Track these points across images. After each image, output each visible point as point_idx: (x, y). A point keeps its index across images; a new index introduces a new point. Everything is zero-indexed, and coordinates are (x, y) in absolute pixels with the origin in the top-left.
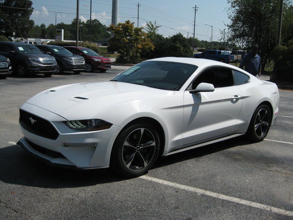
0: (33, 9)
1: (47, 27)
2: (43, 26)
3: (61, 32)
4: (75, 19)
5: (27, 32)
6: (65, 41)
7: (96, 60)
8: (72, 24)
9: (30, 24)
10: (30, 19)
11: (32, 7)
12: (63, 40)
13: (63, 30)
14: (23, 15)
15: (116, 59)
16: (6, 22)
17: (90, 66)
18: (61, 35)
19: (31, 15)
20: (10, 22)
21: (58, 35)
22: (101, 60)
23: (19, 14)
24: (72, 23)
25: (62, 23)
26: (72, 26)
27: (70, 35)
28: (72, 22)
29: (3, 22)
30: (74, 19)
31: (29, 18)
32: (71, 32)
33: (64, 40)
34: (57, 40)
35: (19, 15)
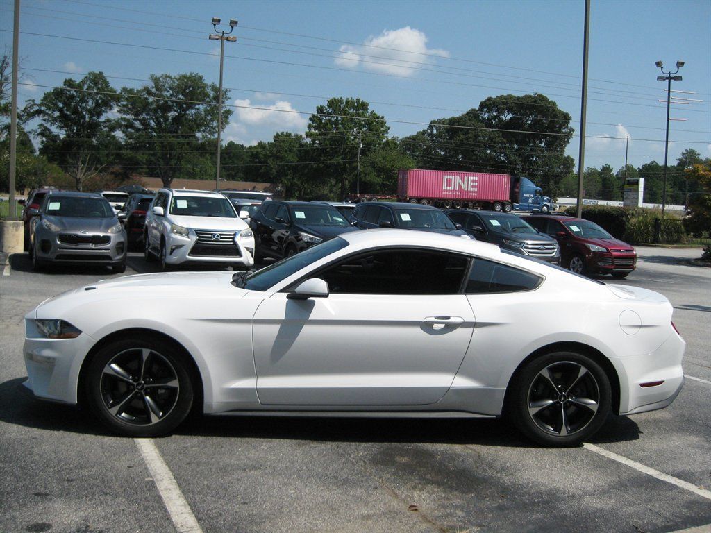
0: (573, 130)
1: (615, 172)
2: (606, 169)
3: (637, 183)
4: (685, 152)
5: (557, 183)
6: (650, 206)
7: (595, 248)
8: (679, 164)
9: (564, 165)
10: (566, 154)
11: (569, 125)
12: (641, 204)
13: (642, 180)
14: (549, 145)
15: (704, 250)
16: (511, 162)
17: (581, 262)
18: (637, 191)
19: (568, 146)
20: (519, 161)
21: (630, 190)
22: (607, 249)
23: (541, 143)
24: (679, 162)
25: (652, 162)
26: (677, 170)
27: (671, 192)
28: (680, 160)
29: (504, 161)
30: (683, 154)
31: (562, 152)
32: (675, 184)
33: (645, 201)
34: (628, 202)
35: (543, 145)
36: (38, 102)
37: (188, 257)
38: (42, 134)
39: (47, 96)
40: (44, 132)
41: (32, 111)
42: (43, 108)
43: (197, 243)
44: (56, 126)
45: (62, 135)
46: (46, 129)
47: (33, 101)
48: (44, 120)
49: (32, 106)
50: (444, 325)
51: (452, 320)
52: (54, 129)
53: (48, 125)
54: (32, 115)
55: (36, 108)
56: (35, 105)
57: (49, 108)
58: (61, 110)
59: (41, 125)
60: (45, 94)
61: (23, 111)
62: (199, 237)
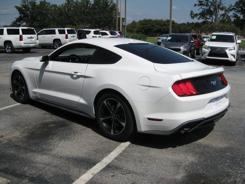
36: (233, 5)
37: (207, 57)
38: (235, 17)
39: (237, 3)
40: (235, 16)
41: (231, 9)
42: (235, 7)
43: (210, 52)
44: (239, 13)
45: (242, 17)
46: (236, 15)
47: (231, 5)
48: (235, 12)
49: (231, 7)
50: (76, 76)
51: (78, 74)
52: (239, 15)
53: (237, 14)
54: (231, 10)
55: (232, 7)
56: (232, 6)
57: (237, 7)
58: (241, 8)
59: (234, 14)
60: (236, 2)
61: (228, 9)
62: (211, 49)
